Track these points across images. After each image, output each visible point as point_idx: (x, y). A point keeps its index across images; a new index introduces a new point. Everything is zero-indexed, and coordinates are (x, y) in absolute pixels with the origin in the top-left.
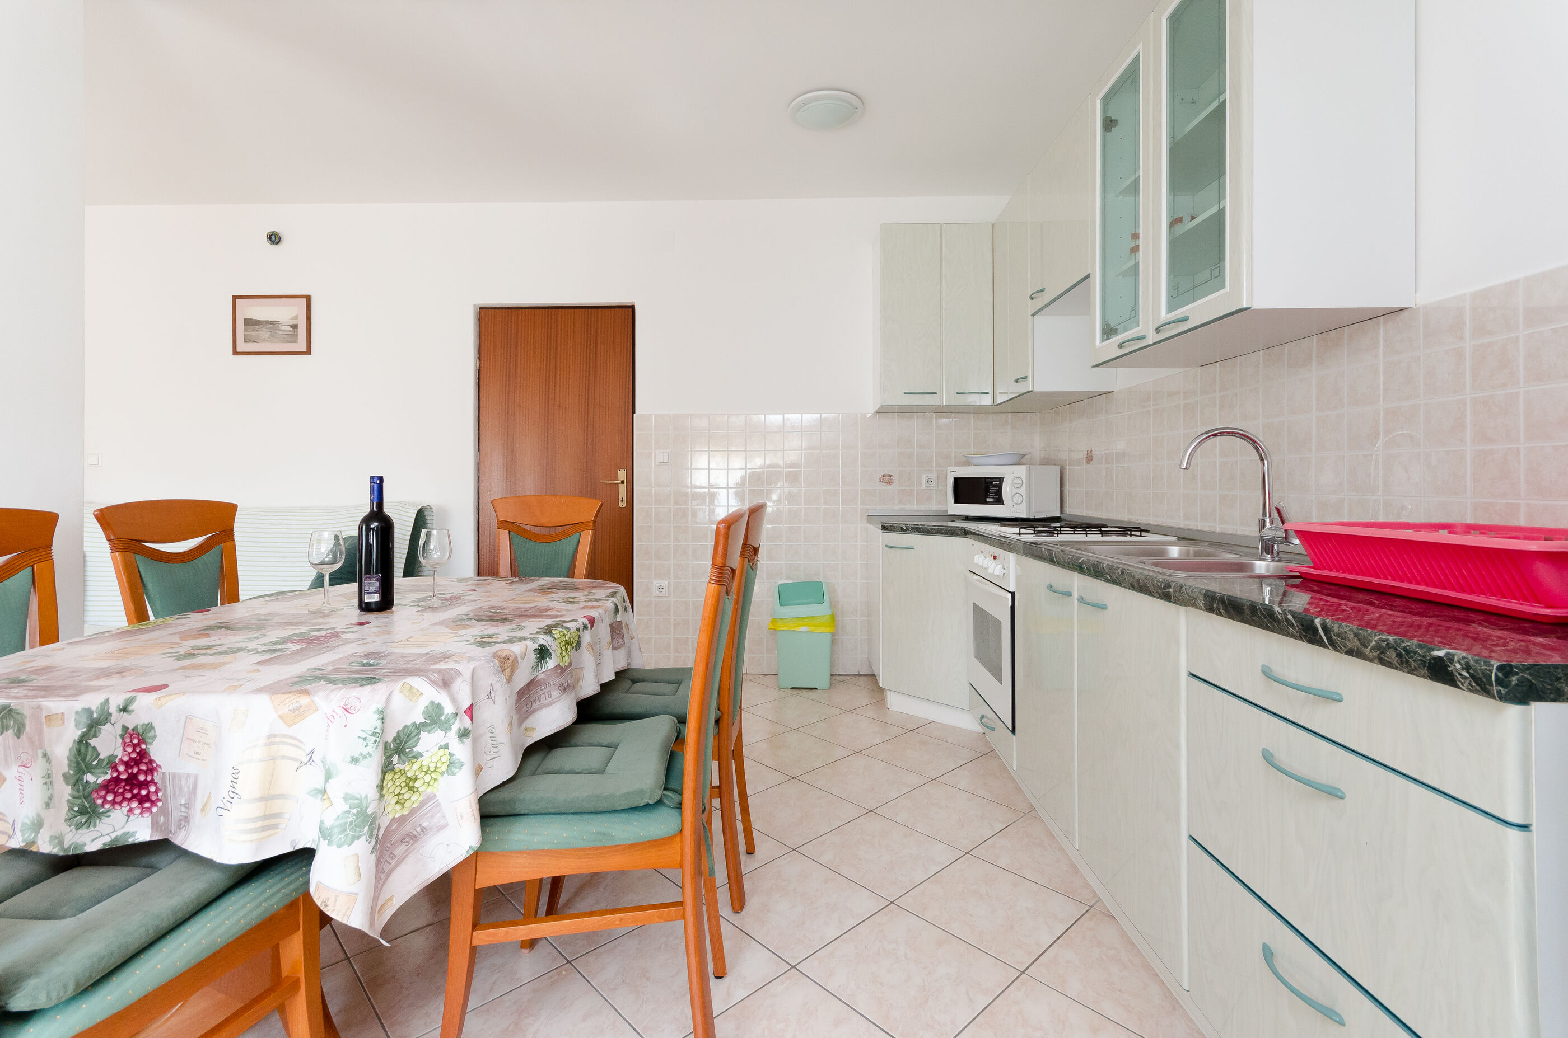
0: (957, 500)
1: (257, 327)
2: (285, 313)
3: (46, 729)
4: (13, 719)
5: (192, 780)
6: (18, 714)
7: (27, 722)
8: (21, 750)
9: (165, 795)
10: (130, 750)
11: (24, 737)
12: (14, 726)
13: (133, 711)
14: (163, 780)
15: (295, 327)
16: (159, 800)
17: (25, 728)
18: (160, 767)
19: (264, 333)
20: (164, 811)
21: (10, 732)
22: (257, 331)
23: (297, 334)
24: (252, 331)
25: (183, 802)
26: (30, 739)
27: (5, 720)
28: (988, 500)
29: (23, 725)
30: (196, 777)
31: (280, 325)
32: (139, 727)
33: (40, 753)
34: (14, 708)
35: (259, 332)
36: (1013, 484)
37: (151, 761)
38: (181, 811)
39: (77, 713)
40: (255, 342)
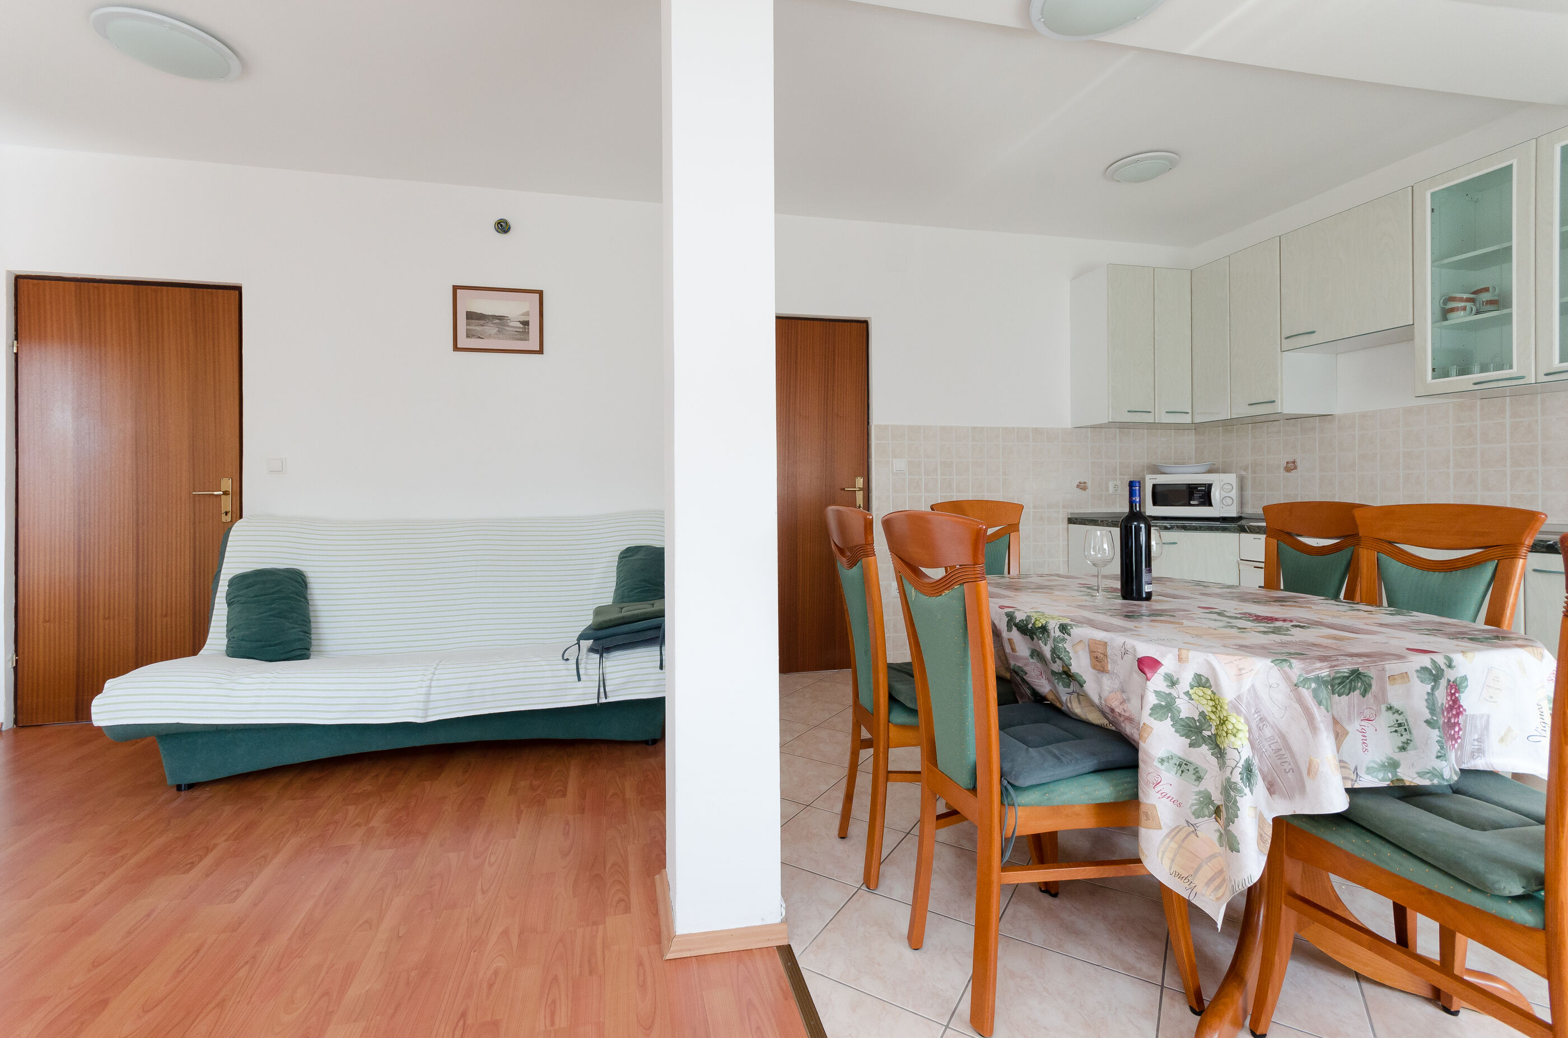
0: (1155, 503)
1: (482, 322)
2: (513, 309)
3: (1389, 687)
4: (1360, 681)
5: (1484, 719)
6: (1365, 676)
7: (1374, 683)
8: (1365, 707)
9: (1464, 733)
10: (1449, 698)
11: (1369, 695)
12: (1361, 687)
13: (1455, 667)
14: (1465, 721)
15: (526, 323)
16: (1459, 738)
17: (1371, 688)
18: (1465, 710)
19: (491, 329)
20: (1461, 746)
21: (1357, 692)
22: (482, 325)
23: (528, 332)
24: (476, 325)
25: (1476, 737)
26: (1375, 696)
27: (1353, 683)
28: (1192, 502)
29: (1370, 686)
30: (1488, 716)
31: (509, 321)
32: (1458, 679)
33: (1383, 707)
34: (1362, 671)
35: (485, 327)
36: (1222, 488)
37: (1460, 706)
38: (1474, 745)
39: (1417, 671)
40: (479, 337)
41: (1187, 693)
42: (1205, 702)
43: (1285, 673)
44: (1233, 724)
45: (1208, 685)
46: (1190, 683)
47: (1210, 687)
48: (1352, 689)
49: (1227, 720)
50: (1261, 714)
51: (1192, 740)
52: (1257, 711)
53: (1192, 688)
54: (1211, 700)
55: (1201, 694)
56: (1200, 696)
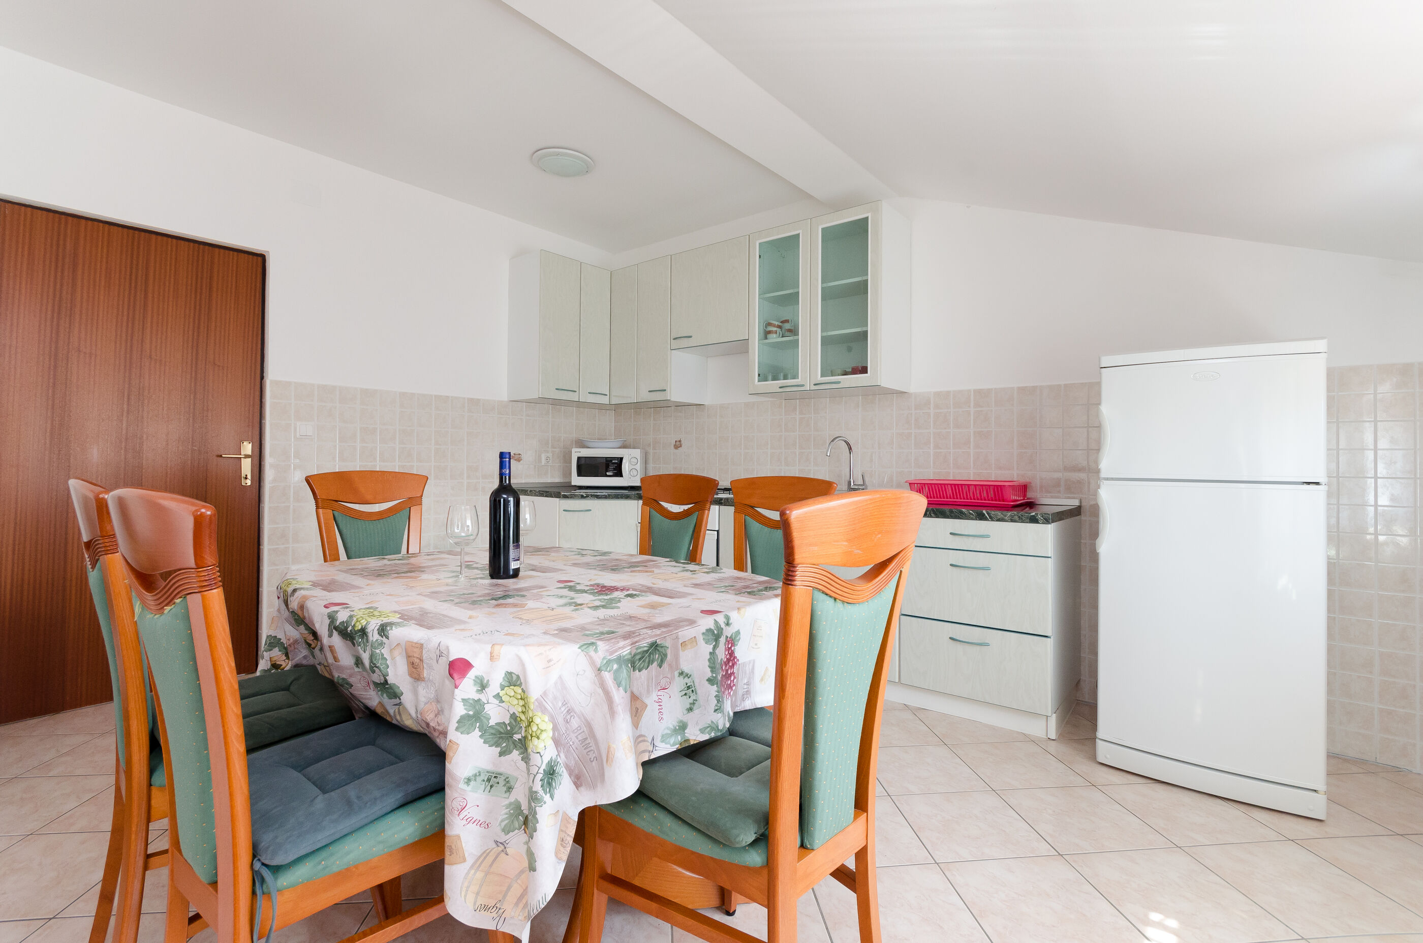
0: (580, 474)
3: (681, 653)
4: (658, 653)
5: (751, 665)
6: (662, 647)
7: (669, 652)
8: (661, 677)
9: (737, 681)
10: (727, 653)
11: (665, 665)
12: (658, 658)
13: (731, 624)
14: (738, 670)
16: (734, 685)
17: (667, 658)
18: (738, 660)
20: (735, 693)
21: (655, 664)
25: (746, 681)
26: (670, 665)
27: (652, 656)
29: (666, 655)
30: (754, 661)
32: (733, 634)
33: (676, 674)
34: (659, 643)
36: (630, 462)
37: (735, 657)
38: (744, 689)
39: (703, 634)
41: (497, 696)
42: (515, 702)
43: (591, 657)
44: (537, 725)
45: (518, 683)
46: (501, 684)
47: (520, 685)
48: (650, 662)
49: (532, 721)
50: (569, 705)
51: (502, 748)
52: (565, 703)
53: (502, 689)
54: (521, 699)
55: (512, 694)
56: (510, 697)
